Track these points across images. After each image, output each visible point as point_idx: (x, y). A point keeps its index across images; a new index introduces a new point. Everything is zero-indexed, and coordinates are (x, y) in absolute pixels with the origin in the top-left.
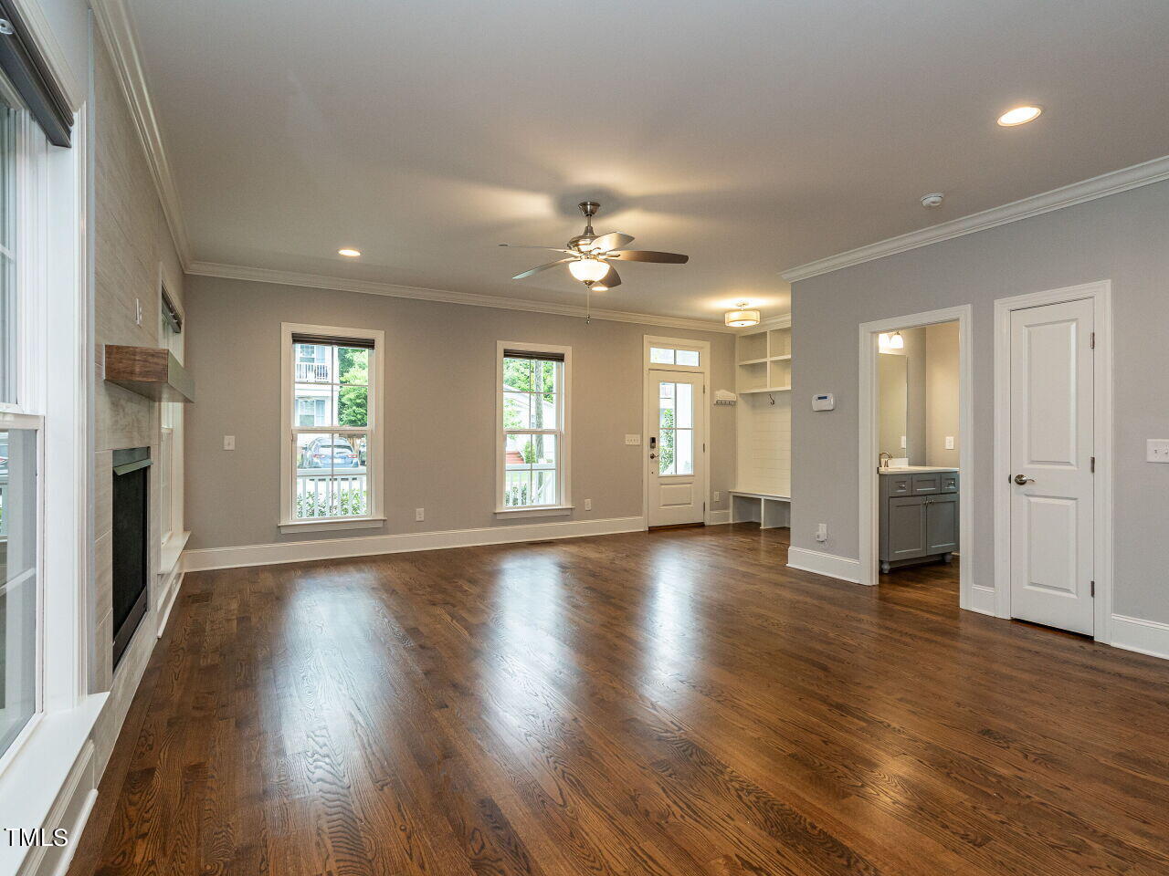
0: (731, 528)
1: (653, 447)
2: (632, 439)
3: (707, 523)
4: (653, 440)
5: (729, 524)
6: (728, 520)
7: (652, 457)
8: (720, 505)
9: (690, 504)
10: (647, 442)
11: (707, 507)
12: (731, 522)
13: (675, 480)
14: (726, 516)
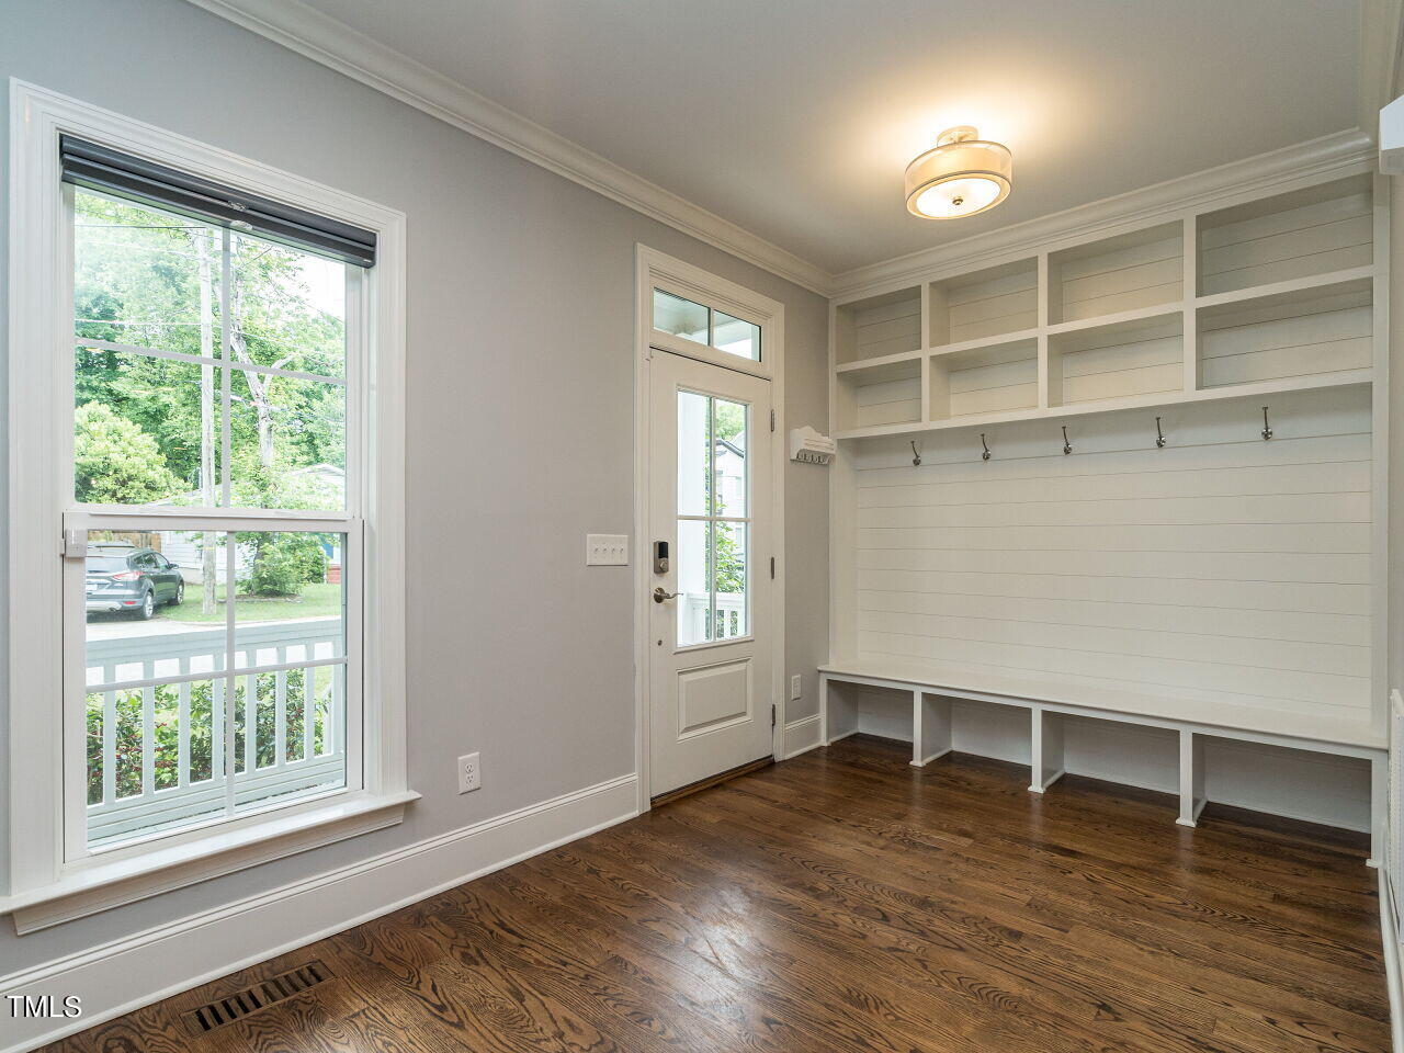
0: (823, 763)
1: (660, 570)
2: (602, 548)
3: (779, 757)
4: (662, 550)
5: (820, 748)
6: (816, 737)
7: (659, 599)
8: (802, 705)
9: (744, 714)
10: (647, 555)
11: (780, 715)
12: (824, 742)
13: (714, 655)
14: (812, 730)
